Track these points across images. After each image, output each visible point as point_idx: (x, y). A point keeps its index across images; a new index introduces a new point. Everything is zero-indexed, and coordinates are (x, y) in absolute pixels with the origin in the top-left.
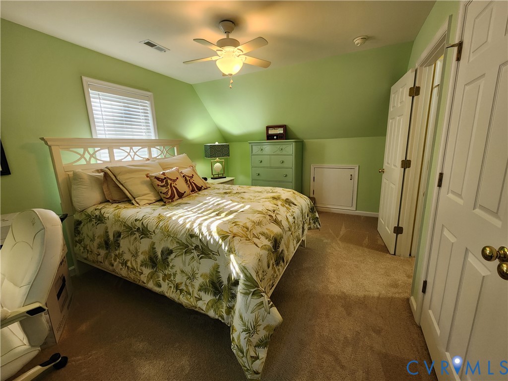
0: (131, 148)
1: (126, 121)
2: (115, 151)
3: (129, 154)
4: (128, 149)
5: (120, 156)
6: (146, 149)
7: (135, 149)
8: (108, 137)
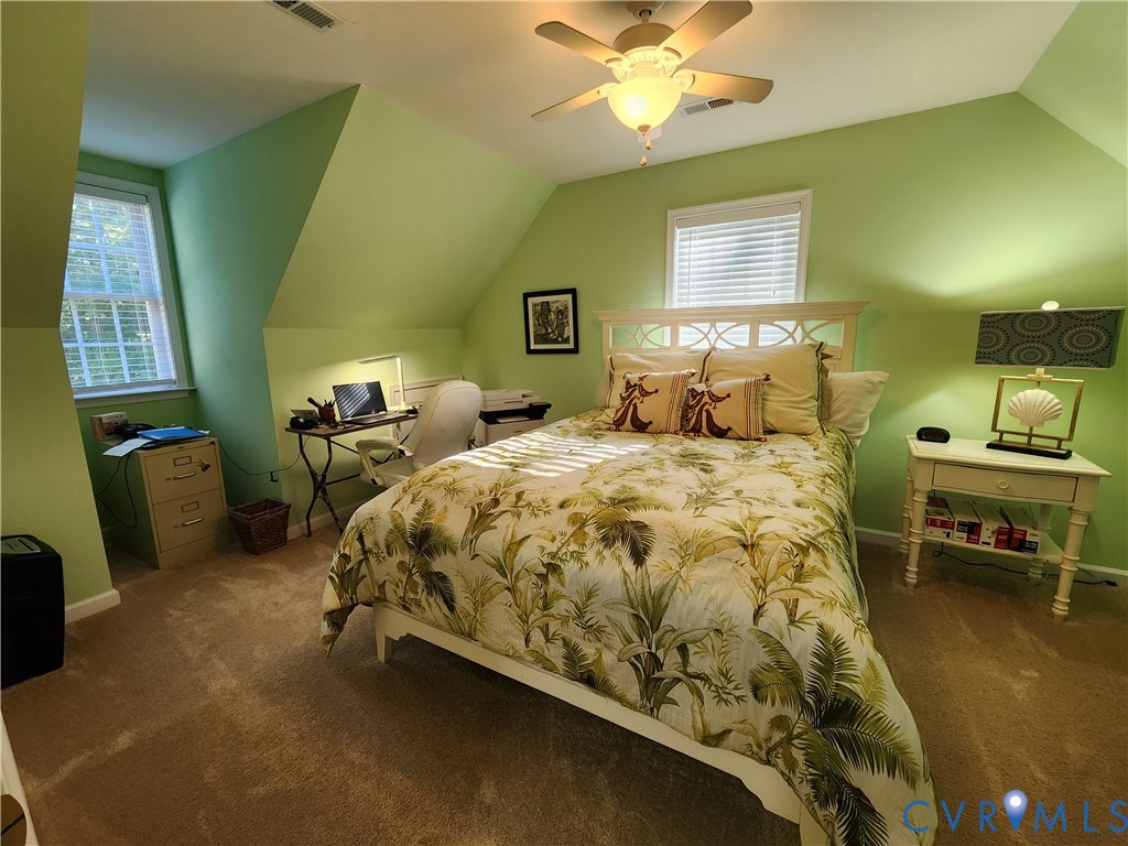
0: (713, 326)
1: (735, 270)
2: (682, 329)
3: (706, 336)
4: (705, 327)
5: (687, 340)
6: (746, 328)
7: (721, 326)
8: (693, 304)
